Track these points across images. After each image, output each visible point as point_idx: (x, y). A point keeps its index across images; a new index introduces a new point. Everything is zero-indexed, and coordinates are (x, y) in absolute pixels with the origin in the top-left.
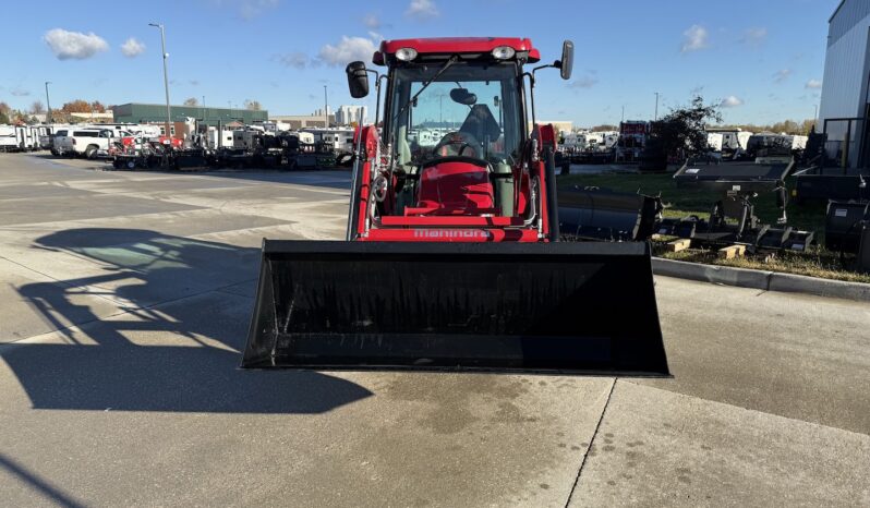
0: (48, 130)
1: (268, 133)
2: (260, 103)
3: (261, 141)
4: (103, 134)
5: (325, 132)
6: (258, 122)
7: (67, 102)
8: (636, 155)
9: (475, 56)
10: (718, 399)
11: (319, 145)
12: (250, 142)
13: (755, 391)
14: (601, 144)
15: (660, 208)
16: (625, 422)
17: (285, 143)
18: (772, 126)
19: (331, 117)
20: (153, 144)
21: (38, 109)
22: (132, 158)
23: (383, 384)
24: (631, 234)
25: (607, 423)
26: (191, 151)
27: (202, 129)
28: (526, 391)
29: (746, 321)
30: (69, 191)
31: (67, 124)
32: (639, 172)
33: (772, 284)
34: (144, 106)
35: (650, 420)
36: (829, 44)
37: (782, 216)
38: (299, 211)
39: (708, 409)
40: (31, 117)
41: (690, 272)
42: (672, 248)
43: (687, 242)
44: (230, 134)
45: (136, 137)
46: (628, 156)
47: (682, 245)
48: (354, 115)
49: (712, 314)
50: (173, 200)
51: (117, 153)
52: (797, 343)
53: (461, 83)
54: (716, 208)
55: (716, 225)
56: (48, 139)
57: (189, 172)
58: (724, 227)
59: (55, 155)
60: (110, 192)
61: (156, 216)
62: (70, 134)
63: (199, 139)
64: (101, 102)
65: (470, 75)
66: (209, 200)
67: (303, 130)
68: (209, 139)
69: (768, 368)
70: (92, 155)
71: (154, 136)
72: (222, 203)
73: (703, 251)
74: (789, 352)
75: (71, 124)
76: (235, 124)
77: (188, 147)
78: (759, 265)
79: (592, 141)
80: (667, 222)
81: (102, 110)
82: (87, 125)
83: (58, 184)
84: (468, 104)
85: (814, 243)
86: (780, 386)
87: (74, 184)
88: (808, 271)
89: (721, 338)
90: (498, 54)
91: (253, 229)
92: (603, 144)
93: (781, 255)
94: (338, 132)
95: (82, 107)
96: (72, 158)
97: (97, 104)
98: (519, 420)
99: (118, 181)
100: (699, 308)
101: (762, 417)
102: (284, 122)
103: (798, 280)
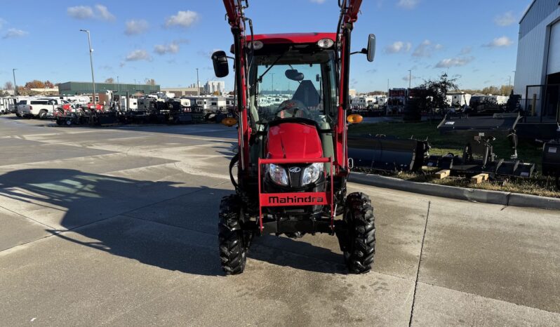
0: (15, 100)
1: (160, 100)
2: (155, 80)
3: (155, 106)
4: (50, 103)
5: (198, 98)
6: (153, 92)
7: (28, 82)
8: (400, 110)
9: (305, 46)
10: (494, 297)
11: (194, 107)
12: (148, 106)
13: (519, 289)
14: (375, 103)
15: (427, 149)
16: (430, 319)
17: (171, 106)
18: (482, 90)
19: (201, 88)
20: (84, 109)
21: (9, 86)
22: (69, 118)
23: (244, 291)
24: (409, 166)
25: (416, 321)
26: (108, 113)
27: (116, 98)
28: (352, 295)
29: (499, 230)
30: (24, 141)
31: (28, 96)
32: (404, 122)
33: (510, 201)
34: (79, 84)
35: (447, 317)
36: (520, 38)
37: (514, 154)
38: (180, 153)
39: (488, 305)
40: (4, 92)
41: (452, 193)
42: (439, 177)
43: (448, 172)
44: (135, 101)
45: (72, 104)
46: (395, 111)
47: (445, 174)
48: (216, 87)
49: (474, 225)
50: (95, 147)
51: (59, 115)
52: (538, 247)
53: (293, 66)
54: (467, 148)
55: (467, 160)
56: (13, 106)
57: (107, 127)
58: (472, 161)
59: (19, 117)
60: (52, 142)
61: (82, 159)
62: (29, 103)
63: (114, 105)
64: (51, 82)
65: (301, 60)
66: (119, 147)
67: (183, 97)
68: (121, 105)
69: (524, 268)
70: (43, 117)
71: (85, 103)
72: (128, 149)
73: (461, 178)
74: (536, 255)
75: (30, 96)
76: (139, 94)
77: (107, 110)
78: (500, 188)
79: (369, 101)
80: (433, 158)
81: (51, 87)
82: (41, 97)
83: (18, 137)
84: (298, 80)
85: (535, 171)
86: (537, 284)
87: (28, 137)
88: (535, 191)
89: (485, 244)
90: (321, 44)
91: (149, 167)
92: (376, 103)
93: (513, 180)
94: (206, 98)
95: (38, 85)
96: (29, 119)
97: (48, 82)
98: (350, 320)
99: (58, 134)
100: (464, 221)
101: (530, 311)
102: (171, 92)
103: (528, 198)
